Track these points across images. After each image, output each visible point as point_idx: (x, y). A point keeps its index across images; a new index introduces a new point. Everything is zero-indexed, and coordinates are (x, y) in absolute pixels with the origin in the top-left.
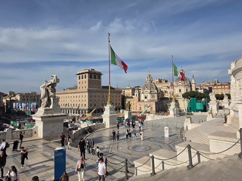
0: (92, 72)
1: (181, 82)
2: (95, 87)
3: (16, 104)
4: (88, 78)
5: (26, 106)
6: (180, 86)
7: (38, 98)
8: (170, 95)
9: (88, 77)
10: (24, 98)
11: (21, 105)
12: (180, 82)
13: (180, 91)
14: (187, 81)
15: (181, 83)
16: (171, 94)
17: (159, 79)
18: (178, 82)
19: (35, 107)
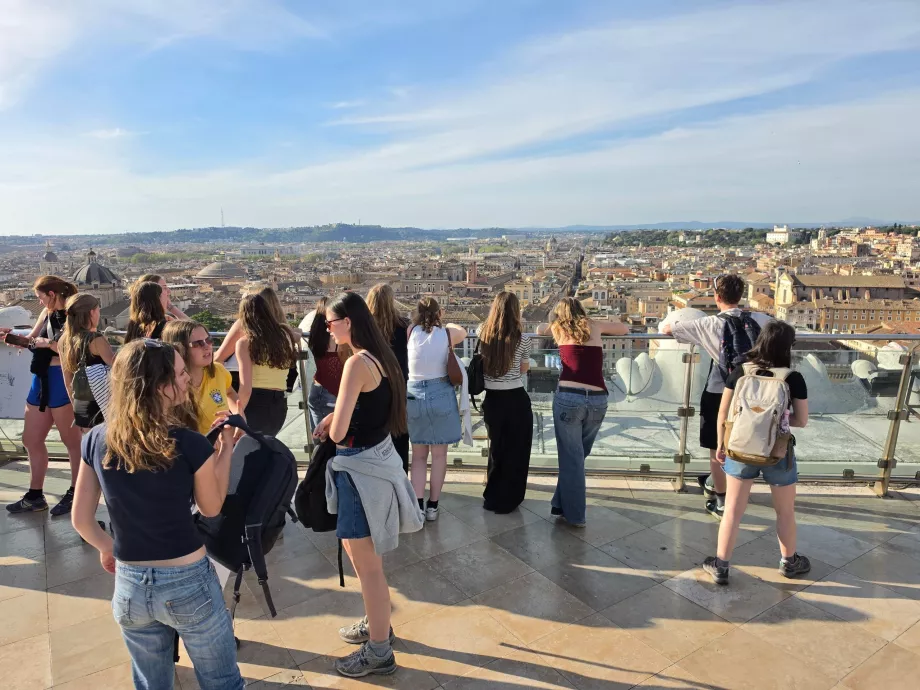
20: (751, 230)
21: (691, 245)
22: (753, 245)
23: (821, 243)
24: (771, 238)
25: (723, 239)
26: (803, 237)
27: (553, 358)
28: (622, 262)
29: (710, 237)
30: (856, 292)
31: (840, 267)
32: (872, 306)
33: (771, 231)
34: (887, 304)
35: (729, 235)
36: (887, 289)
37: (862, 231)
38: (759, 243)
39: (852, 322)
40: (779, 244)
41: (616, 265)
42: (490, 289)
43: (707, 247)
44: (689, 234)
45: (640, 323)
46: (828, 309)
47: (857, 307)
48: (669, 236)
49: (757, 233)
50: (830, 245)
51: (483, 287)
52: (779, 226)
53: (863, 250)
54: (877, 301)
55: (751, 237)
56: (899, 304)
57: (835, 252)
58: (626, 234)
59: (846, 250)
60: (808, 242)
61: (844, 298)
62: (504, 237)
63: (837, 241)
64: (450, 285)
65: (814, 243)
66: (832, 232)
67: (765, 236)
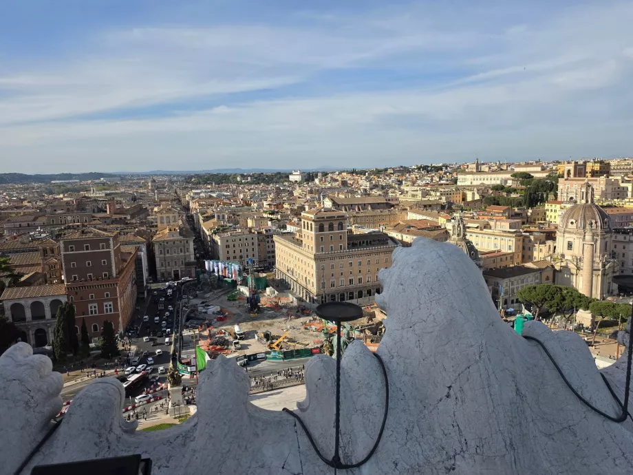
0: (323, 218)
1: (574, 221)
2: (332, 247)
3: (209, 263)
4: (316, 231)
5: (225, 268)
6: (569, 232)
7: (253, 241)
8: (547, 250)
9: (316, 229)
10: (228, 243)
11: (218, 266)
12: (572, 223)
13: (570, 246)
14: (594, 221)
15: (575, 225)
16: (550, 248)
17: (576, 163)
18: (567, 222)
19: (237, 273)
20: (279, 173)
21: (245, 183)
22: (283, 183)
23: (320, 180)
24: (292, 178)
25: (264, 179)
26: (309, 177)
27: (211, 262)
28: (214, 195)
29: (256, 178)
30: (364, 206)
31: (338, 194)
32: (373, 213)
33: (291, 174)
34: (381, 212)
35: (267, 176)
36: (378, 204)
37: (340, 174)
38: (286, 181)
39: (366, 223)
40: (296, 181)
41: (211, 197)
42: (129, 217)
43: (256, 184)
44: (243, 176)
45: (261, 233)
46: (354, 217)
47: (367, 215)
48: (230, 178)
49: (284, 176)
50: (325, 181)
51: (123, 216)
52: (295, 171)
53: (344, 183)
54: (376, 210)
55: (280, 178)
56: (386, 212)
57: (330, 185)
58: (198, 176)
59: (335, 184)
60: (313, 180)
61: (359, 210)
62: (102, 179)
63: (329, 179)
64: (93, 217)
65: (317, 181)
66: (325, 174)
67: (288, 177)
